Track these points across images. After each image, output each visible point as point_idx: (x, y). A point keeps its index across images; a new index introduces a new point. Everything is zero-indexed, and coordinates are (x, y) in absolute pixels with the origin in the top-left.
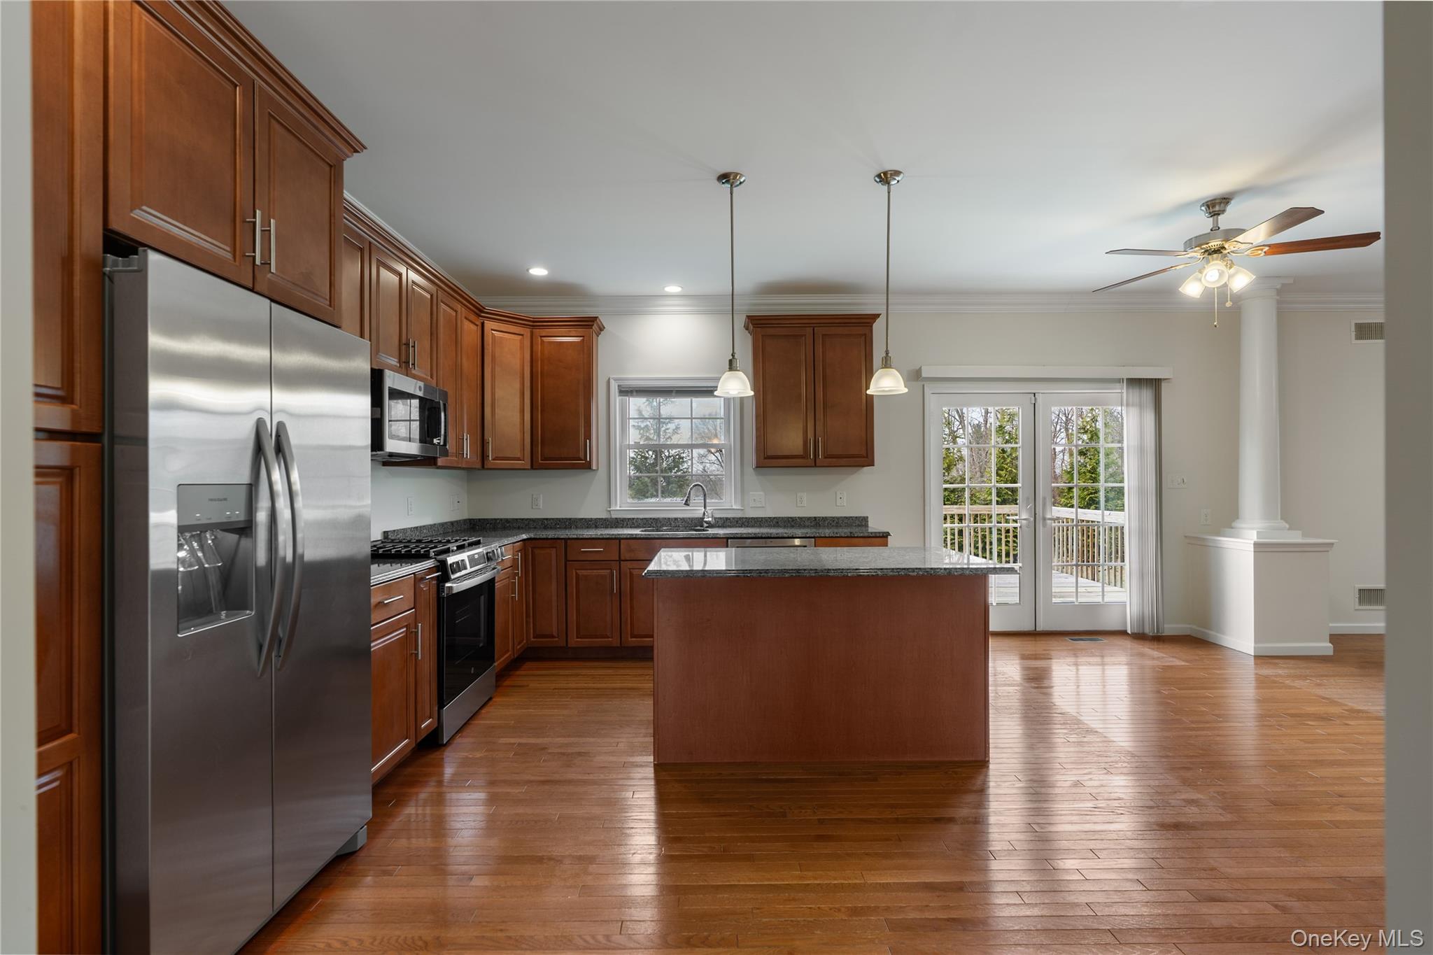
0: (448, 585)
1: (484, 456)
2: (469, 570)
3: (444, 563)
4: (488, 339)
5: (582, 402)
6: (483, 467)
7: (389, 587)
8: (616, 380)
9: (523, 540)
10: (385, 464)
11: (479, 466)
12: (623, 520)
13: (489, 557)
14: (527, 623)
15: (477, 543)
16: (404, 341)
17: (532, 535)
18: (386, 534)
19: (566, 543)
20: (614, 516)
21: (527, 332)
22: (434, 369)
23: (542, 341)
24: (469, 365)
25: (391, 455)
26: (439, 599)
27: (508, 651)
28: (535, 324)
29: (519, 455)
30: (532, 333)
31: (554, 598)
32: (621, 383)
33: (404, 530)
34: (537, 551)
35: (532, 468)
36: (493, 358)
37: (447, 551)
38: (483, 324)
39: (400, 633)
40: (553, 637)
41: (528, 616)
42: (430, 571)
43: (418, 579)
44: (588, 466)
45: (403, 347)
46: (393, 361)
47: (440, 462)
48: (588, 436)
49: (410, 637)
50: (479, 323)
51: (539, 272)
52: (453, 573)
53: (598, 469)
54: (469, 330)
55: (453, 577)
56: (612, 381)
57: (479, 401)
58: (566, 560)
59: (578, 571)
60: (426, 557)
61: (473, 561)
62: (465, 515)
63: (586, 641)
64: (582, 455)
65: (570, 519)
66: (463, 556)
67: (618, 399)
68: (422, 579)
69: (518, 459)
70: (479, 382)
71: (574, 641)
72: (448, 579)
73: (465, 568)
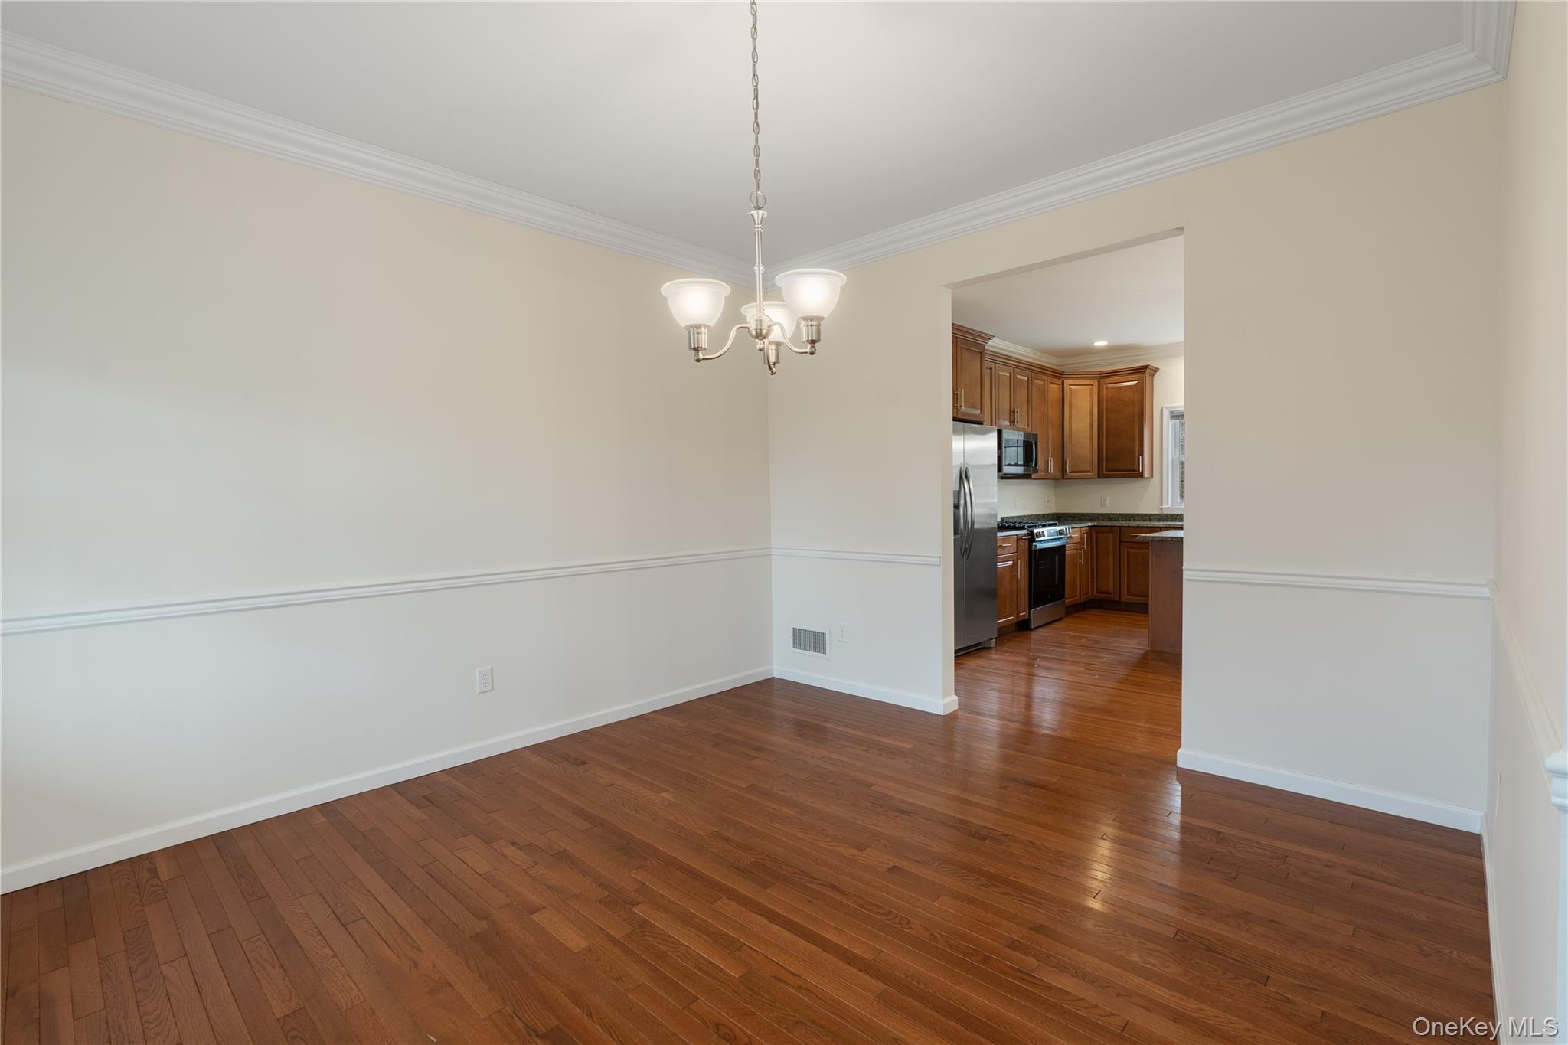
0: (1034, 544)
1: (1063, 471)
2: (1046, 538)
3: (1032, 532)
4: (1066, 391)
5: (1136, 430)
6: (1063, 478)
7: (1005, 539)
8: (1167, 408)
9: (1089, 527)
10: (1002, 478)
11: (1060, 477)
12: (1173, 515)
13: (1060, 533)
14: (1092, 582)
15: (1055, 525)
16: (1012, 410)
17: (1096, 524)
18: (1002, 518)
19: (1120, 529)
20: (1165, 513)
21: (1095, 382)
22: (1030, 422)
23: (1107, 387)
24: (1053, 413)
25: (1005, 474)
26: (1030, 551)
27: (1076, 596)
28: (1102, 376)
29: (1089, 469)
30: (1099, 383)
31: (1112, 567)
32: (1172, 409)
33: (1013, 517)
34: (1099, 535)
35: (1099, 477)
36: (1070, 403)
37: (1036, 527)
38: (1063, 382)
39: (1010, 563)
40: (1110, 593)
41: (1092, 578)
42: (1025, 535)
43: (1019, 539)
44: (1141, 475)
45: (1012, 414)
46: (1007, 423)
47: (1033, 476)
48: (1141, 453)
49: (1015, 565)
50: (1060, 383)
51: (1100, 343)
52: (1037, 537)
53: (1152, 476)
54: (1054, 389)
55: (1037, 539)
56: (1164, 409)
57: (1060, 434)
58: (1120, 542)
59: (1129, 550)
60: (1023, 528)
61: (1050, 534)
62: (1054, 511)
63: (1134, 599)
64: (1136, 468)
65: (1129, 514)
66: (1045, 530)
67: (1171, 423)
68: (1021, 539)
69: (1089, 472)
70: (1060, 422)
71: (1125, 598)
72: (1035, 541)
73: (1044, 536)
